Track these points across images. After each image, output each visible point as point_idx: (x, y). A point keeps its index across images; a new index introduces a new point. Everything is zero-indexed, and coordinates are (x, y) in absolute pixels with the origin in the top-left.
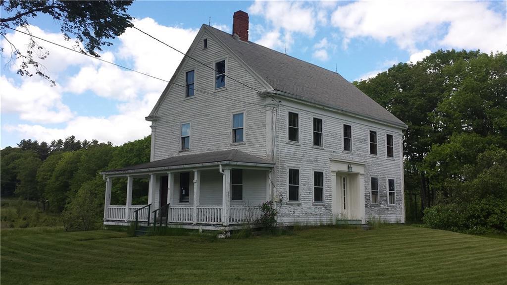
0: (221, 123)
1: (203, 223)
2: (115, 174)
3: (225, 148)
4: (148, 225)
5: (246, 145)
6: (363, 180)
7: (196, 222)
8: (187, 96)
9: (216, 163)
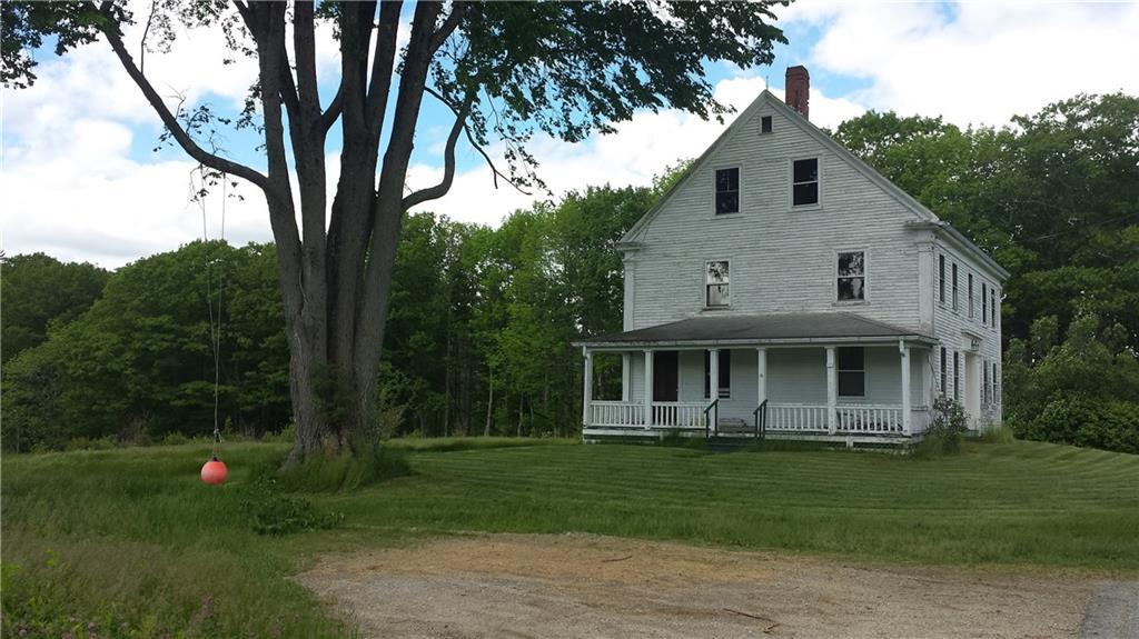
1: (853, 431)
3: (821, 309)
4: (716, 434)
5: (872, 306)
6: (979, 365)
7: (833, 428)
8: (718, 213)
9: (894, 338)
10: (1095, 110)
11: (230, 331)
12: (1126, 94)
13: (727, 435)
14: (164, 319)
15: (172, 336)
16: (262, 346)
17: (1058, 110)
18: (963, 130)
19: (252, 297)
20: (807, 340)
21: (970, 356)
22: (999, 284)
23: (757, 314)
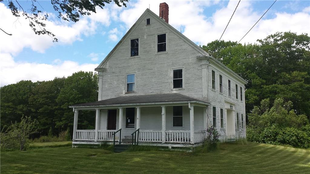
0: (162, 75)
1: (171, 142)
2: (86, 108)
3: (166, 92)
4: (120, 144)
5: (185, 90)
6: (234, 114)
7: (164, 141)
8: (132, 56)
9: (186, 102)
10: (282, 38)
11: (29, 107)
12: (291, 32)
13: (125, 144)
14: (10, 104)
15: (12, 109)
16: (38, 111)
17: (271, 37)
18: (243, 45)
19: (35, 97)
20: (154, 103)
21: (229, 111)
22: (244, 86)
23: (144, 94)
